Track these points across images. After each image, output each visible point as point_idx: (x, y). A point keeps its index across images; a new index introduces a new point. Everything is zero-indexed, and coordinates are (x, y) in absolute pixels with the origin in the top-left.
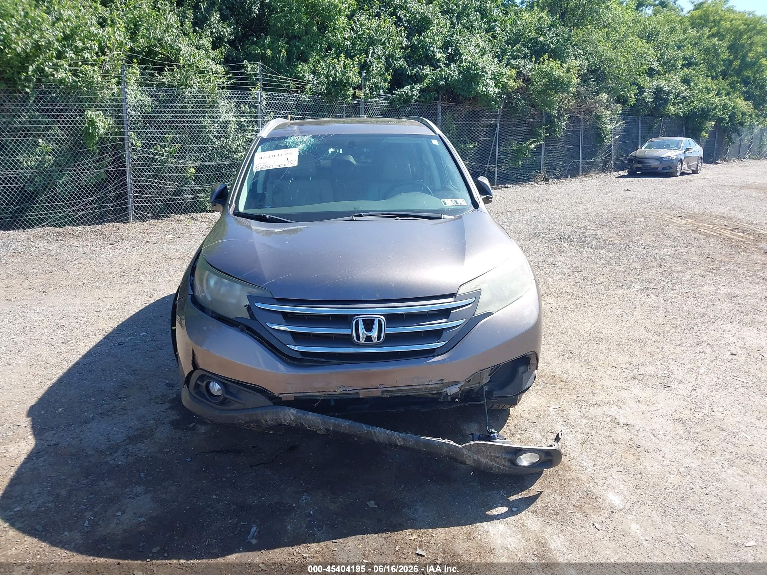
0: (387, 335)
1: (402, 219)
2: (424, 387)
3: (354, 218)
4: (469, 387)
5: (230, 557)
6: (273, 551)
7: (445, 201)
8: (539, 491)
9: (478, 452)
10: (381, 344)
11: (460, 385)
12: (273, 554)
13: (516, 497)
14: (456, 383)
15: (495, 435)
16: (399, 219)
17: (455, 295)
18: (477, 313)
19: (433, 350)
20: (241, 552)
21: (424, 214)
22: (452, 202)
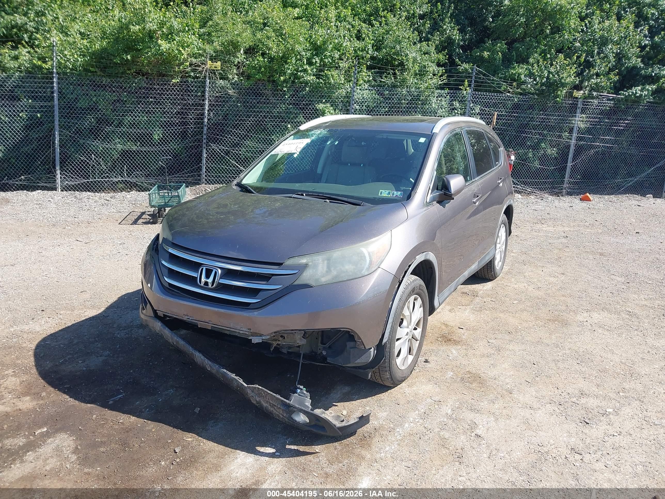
0: (219, 284)
1: (330, 202)
2: (238, 331)
3: (294, 196)
4: (286, 343)
5: (89, 405)
6: (111, 411)
7: (383, 191)
8: (317, 451)
9: (259, 395)
10: (215, 290)
11: (264, 338)
12: (109, 413)
13: (293, 447)
14: (261, 335)
15: (299, 391)
16: (328, 201)
17: (281, 264)
18: (295, 283)
19: (248, 304)
20: (97, 405)
21: (349, 200)
22: (389, 193)
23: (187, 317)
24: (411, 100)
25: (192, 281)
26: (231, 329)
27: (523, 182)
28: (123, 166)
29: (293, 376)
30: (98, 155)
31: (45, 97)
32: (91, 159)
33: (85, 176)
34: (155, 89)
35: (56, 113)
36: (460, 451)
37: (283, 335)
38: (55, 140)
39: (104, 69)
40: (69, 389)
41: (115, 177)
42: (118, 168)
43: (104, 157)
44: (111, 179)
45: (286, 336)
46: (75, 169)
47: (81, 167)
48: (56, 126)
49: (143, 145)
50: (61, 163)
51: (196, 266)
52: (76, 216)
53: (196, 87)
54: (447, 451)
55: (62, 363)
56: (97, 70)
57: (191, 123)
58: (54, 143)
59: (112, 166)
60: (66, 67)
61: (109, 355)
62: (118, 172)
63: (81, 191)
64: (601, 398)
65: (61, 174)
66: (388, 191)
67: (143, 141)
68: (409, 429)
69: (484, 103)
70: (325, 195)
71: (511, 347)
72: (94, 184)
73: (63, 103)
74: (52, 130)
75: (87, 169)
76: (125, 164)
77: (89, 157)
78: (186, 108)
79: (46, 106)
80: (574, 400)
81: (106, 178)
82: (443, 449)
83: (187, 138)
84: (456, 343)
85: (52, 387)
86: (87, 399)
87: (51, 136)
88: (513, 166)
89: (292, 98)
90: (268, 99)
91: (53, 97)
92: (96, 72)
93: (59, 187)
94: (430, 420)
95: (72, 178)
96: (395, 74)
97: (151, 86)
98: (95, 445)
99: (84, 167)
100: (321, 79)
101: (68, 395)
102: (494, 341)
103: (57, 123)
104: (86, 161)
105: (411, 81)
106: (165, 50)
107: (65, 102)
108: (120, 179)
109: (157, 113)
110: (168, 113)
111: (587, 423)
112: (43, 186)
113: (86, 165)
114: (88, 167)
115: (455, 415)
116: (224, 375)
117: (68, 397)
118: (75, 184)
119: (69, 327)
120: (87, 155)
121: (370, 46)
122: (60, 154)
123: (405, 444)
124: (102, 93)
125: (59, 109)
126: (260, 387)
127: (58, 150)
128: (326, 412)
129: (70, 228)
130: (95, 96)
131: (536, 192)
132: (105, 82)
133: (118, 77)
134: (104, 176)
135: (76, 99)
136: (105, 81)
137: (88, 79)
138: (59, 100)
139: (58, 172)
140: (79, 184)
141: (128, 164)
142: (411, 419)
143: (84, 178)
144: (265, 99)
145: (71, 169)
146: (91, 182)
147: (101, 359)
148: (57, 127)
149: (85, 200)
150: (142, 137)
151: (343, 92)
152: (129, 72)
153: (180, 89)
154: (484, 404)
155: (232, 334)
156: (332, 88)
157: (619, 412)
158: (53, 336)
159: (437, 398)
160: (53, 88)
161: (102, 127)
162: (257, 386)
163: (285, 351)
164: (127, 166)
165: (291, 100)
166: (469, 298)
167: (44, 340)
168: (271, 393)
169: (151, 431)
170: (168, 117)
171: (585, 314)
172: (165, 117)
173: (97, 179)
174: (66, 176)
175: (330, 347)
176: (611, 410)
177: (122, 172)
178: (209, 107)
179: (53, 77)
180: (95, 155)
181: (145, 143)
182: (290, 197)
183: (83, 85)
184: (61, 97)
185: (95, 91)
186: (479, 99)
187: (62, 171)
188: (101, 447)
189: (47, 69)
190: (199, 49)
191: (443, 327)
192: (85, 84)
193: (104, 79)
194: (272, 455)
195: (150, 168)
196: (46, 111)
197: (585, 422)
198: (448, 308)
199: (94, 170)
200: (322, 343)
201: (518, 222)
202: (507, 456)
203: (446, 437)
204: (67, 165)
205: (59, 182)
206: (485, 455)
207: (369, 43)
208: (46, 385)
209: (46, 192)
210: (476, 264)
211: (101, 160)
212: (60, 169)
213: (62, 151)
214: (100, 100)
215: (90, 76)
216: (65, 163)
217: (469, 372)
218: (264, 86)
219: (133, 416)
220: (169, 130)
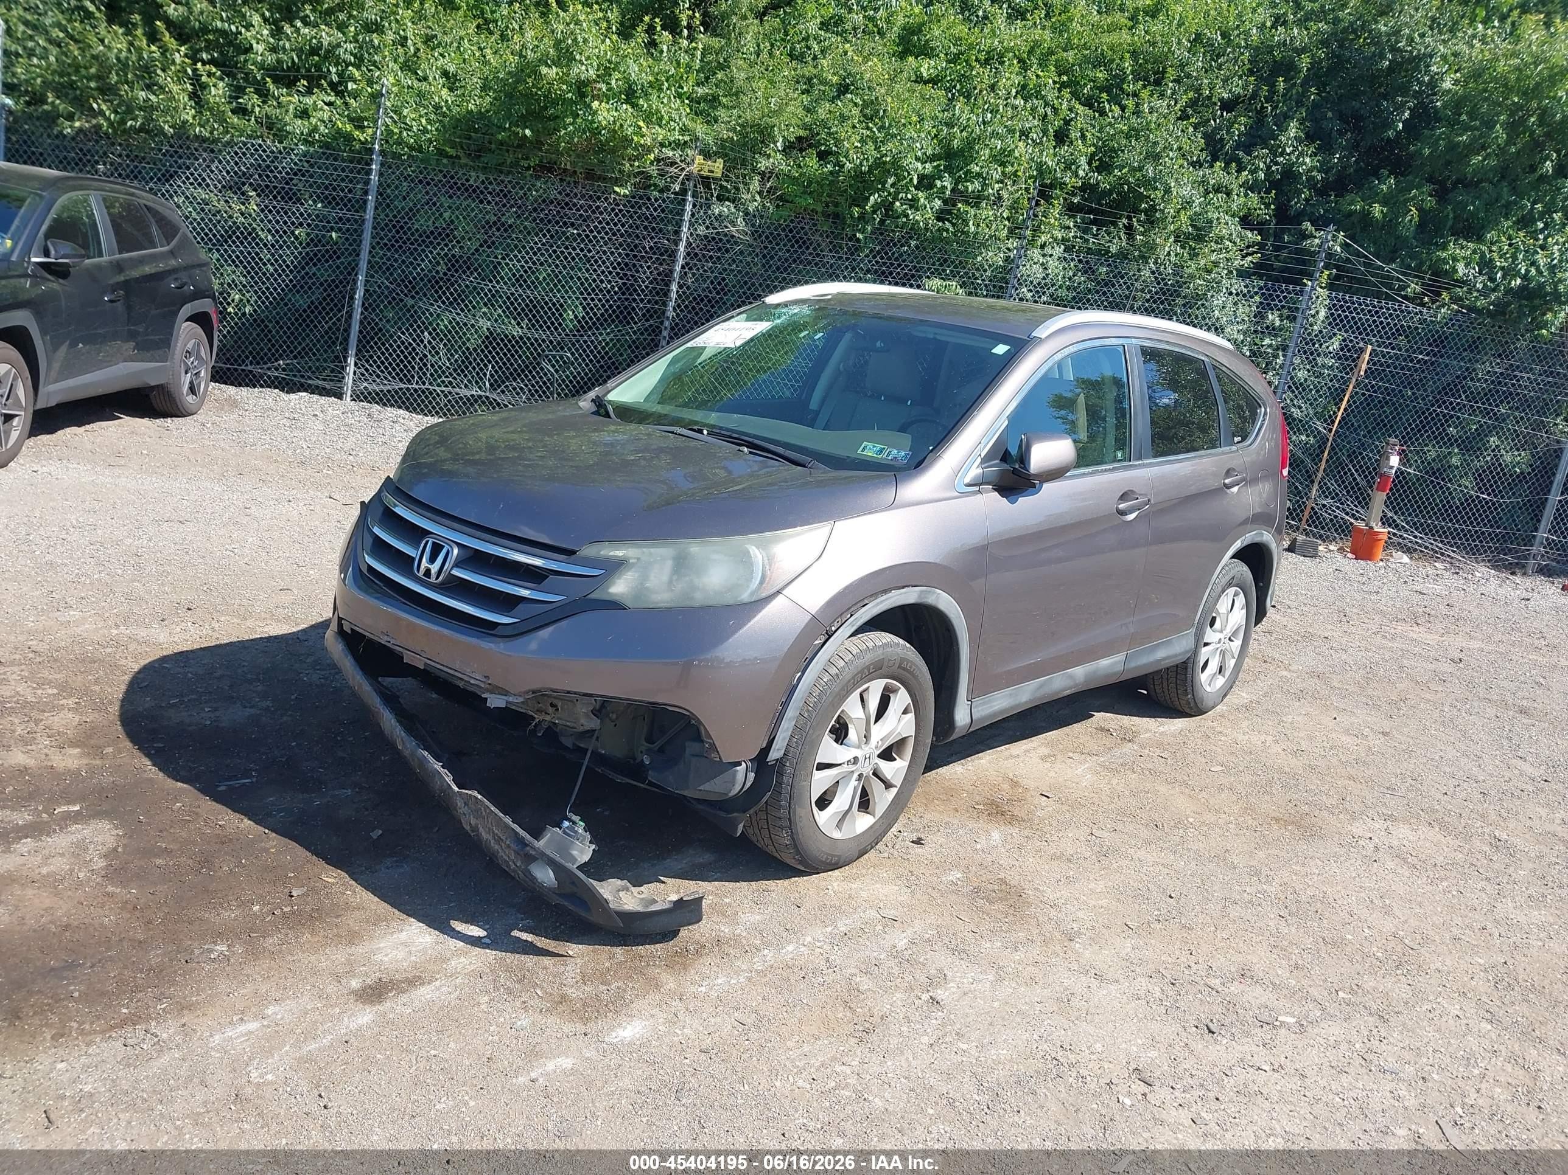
0: (452, 578)
1: (751, 453)
2: (466, 678)
3: (679, 430)
4: (561, 722)
5: (180, 784)
6: (214, 803)
7: (870, 445)
8: (571, 953)
9: (477, 813)
10: (441, 589)
11: (511, 699)
12: (208, 806)
13: (525, 936)
14: (505, 693)
15: (566, 824)
16: (746, 449)
17: (573, 552)
18: (593, 596)
19: (494, 625)
20: (195, 788)
21: (789, 453)
22: (881, 451)
23: (386, 638)
24: (1157, 293)
25: (404, 563)
26: (456, 674)
27: (1422, 525)
28: (486, 366)
29: (607, 813)
30: (438, 334)
31: (350, 201)
32: (422, 341)
33: (405, 375)
34: (575, 205)
35: (367, 237)
36: (876, 1020)
37: (555, 702)
38: (355, 293)
39: (477, 153)
40: (159, 751)
41: (466, 386)
42: (474, 368)
43: (449, 340)
44: (457, 390)
45: (559, 704)
46: (386, 358)
47: (398, 356)
48: (361, 263)
49: (533, 325)
50: (359, 341)
51: (415, 534)
52: (354, 453)
53: (663, 211)
54: (848, 1014)
55: (174, 705)
56: (461, 153)
57: (643, 291)
58: (352, 298)
59: (463, 362)
60: (400, 142)
61: (267, 709)
62: (473, 377)
63: (385, 404)
64: (1285, 991)
65: (356, 364)
66: (879, 447)
67: (534, 316)
68: (791, 956)
69: (1341, 321)
70: (743, 437)
71: (1141, 854)
72: (419, 396)
73: (382, 216)
74: (353, 269)
75: (410, 363)
76: (490, 362)
77: (418, 336)
78: (635, 256)
79: (348, 220)
80: (1216, 982)
81: (446, 386)
82: (841, 1009)
83: (629, 323)
84: (1013, 820)
85: (132, 742)
86: (183, 773)
87: (348, 283)
88: (1394, 481)
89: (874, 257)
90: (818, 255)
91: (365, 202)
92: (458, 157)
93: (349, 393)
94: (847, 950)
95: (378, 376)
96: (1129, 228)
97: (567, 199)
98: (150, 852)
99: (406, 357)
100: (948, 220)
101: (151, 759)
102: (1105, 834)
103: (364, 256)
104: (410, 344)
105: (1167, 249)
106: (604, 123)
107: (387, 216)
108: (475, 392)
109: (573, 259)
110: (596, 261)
111: (1210, 1031)
112: (317, 387)
113: (410, 354)
114: (413, 358)
115: (910, 952)
116: (423, 761)
117: (149, 763)
118: (382, 391)
119: (220, 646)
120: (415, 330)
121: (1083, 161)
122: (361, 322)
123: (764, 980)
124: (465, 203)
125: (374, 228)
126: (480, 797)
127: (357, 316)
128: (633, 889)
129: (330, 472)
130: (450, 207)
131: (1452, 554)
132: (475, 181)
133: (501, 172)
134: (443, 382)
135: (411, 210)
136: (475, 178)
137: (441, 171)
138: (376, 208)
139: (351, 361)
140: (389, 391)
141: (497, 362)
142: (809, 939)
143: (401, 380)
144: (810, 254)
145: (379, 358)
146: (416, 390)
147: (249, 711)
148: (363, 265)
149: (387, 424)
150: (534, 306)
151: (993, 257)
152: (525, 163)
153: (628, 212)
154: (992, 947)
155: (469, 689)
156: (972, 245)
157: (1309, 1029)
158: (183, 658)
159: (892, 913)
160: (367, 182)
161: (453, 276)
162: (475, 793)
163: (567, 742)
164: (493, 367)
165: (870, 262)
166: (1107, 741)
167: (164, 659)
168: (497, 811)
169: (267, 850)
170: (595, 270)
171: (1379, 824)
172: (587, 270)
173: (427, 386)
174: (367, 370)
175: (661, 750)
176: (1290, 1020)
177: (481, 379)
178: (685, 258)
179: (372, 160)
180: (430, 334)
181: (537, 321)
182: (672, 433)
183: (428, 184)
184: (380, 204)
185: (451, 197)
186: (1351, 312)
187: (359, 359)
188: (159, 857)
189: (362, 143)
190: (684, 130)
191: (1006, 786)
192: (433, 180)
193: (473, 174)
194: (475, 942)
195: (541, 378)
196: (348, 230)
197: (1208, 1028)
198: (1045, 751)
199: (425, 365)
200: (650, 740)
201: (1355, 610)
202: (974, 1052)
203: (863, 988)
204: (372, 347)
205: (351, 382)
206: (925, 1039)
207: (1081, 152)
208: (122, 736)
209: (316, 397)
210: (1120, 657)
211: (442, 346)
212: (357, 355)
213: (365, 318)
214: (458, 217)
215: (445, 166)
216: (368, 342)
217: (1003, 881)
218: (815, 225)
219: (249, 819)
220: (592, 299)
